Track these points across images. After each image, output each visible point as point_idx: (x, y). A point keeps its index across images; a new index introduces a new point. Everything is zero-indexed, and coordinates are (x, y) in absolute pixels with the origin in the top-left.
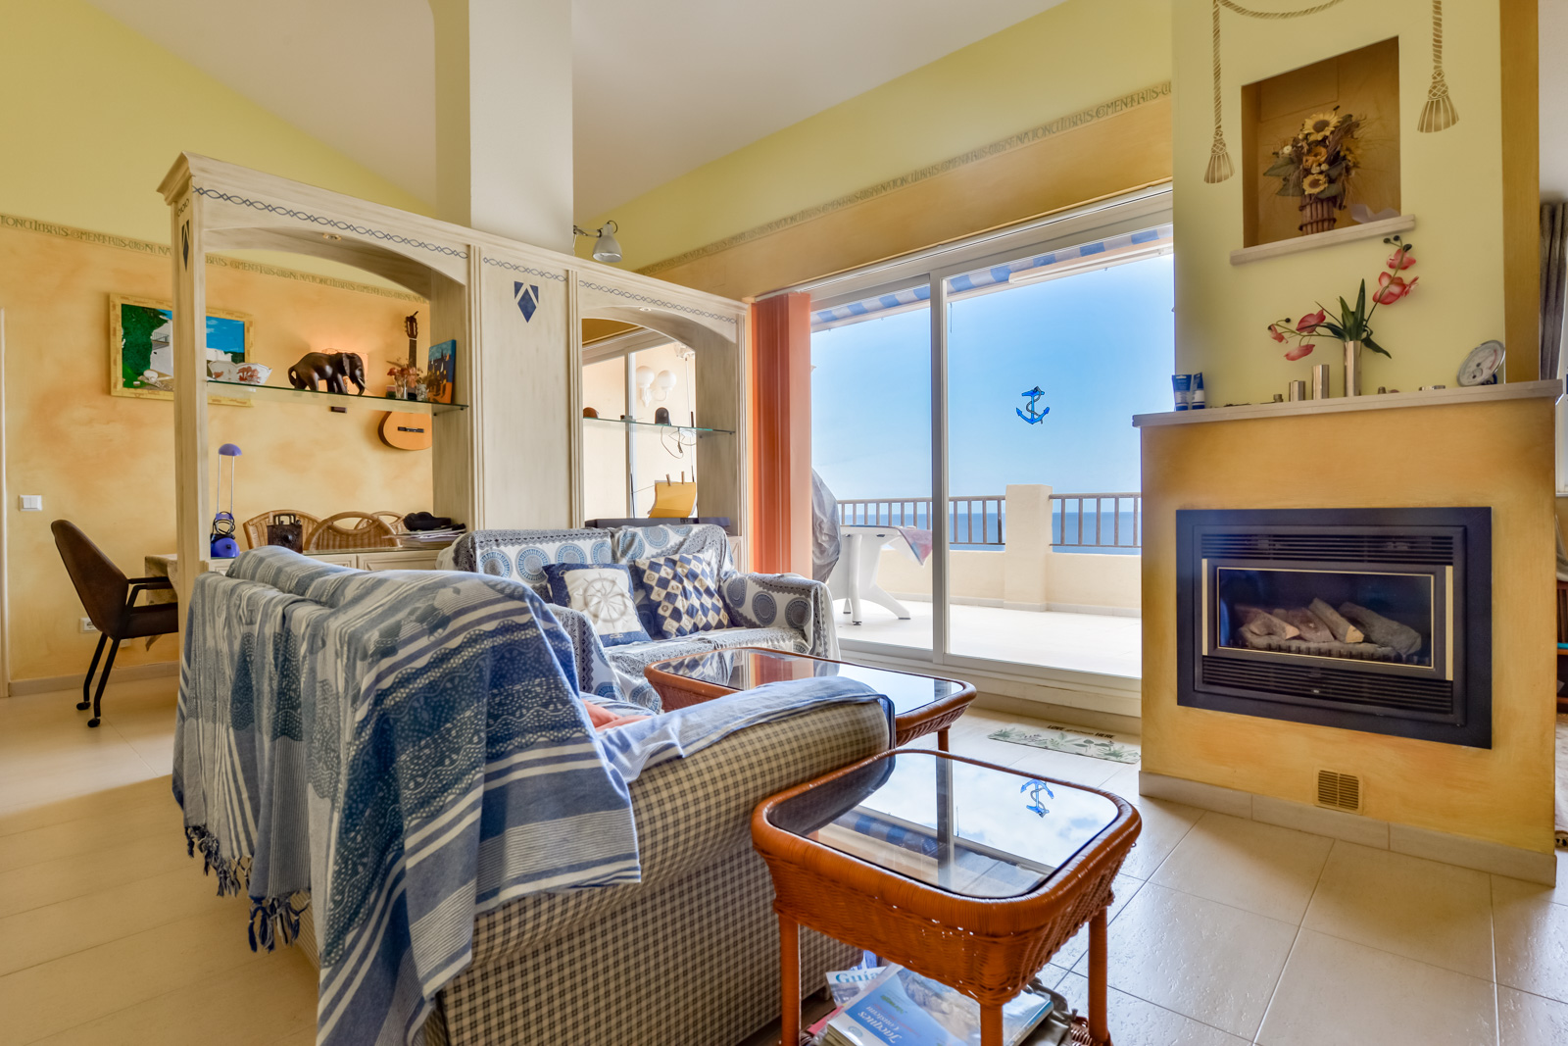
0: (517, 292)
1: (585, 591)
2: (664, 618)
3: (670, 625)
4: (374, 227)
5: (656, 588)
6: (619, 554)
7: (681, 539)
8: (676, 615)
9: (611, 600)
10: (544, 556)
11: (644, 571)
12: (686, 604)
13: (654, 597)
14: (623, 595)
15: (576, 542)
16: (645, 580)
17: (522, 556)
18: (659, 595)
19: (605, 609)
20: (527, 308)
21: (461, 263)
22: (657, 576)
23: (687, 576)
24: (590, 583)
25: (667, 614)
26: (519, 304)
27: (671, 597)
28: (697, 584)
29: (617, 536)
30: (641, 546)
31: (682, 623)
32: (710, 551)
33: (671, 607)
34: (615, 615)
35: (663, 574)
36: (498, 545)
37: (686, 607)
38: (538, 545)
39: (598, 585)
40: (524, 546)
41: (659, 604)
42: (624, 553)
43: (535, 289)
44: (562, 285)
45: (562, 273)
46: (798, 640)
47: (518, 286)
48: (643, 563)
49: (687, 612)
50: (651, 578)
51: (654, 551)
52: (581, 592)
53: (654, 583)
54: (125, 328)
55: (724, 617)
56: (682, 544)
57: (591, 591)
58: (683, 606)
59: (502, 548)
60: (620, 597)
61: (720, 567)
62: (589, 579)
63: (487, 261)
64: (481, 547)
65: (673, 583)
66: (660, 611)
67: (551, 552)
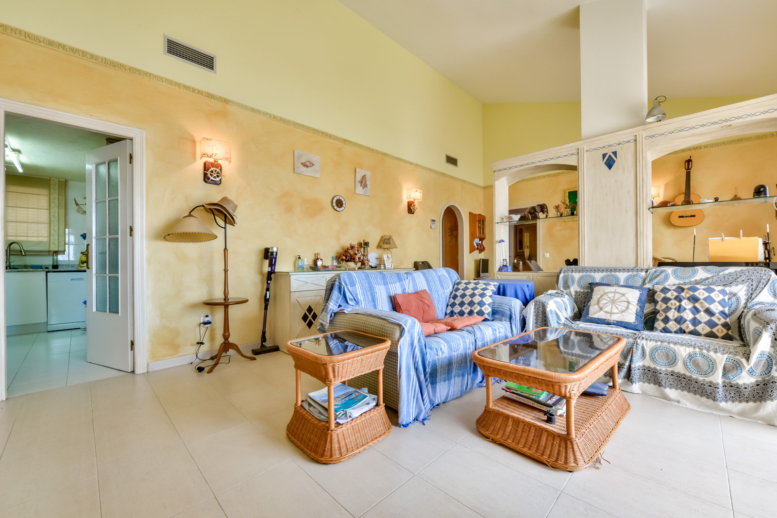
0: (604, 158)
1: (601, 296)
2: (658, 320)
3: (659, 325)
4: (540, 159)
5: (660, 303)
6: (647, 282)
7: (709, 276)
8: (666, 320)
9: (618, 303)
10: (593, 278)
11: (656, 292)
12: (677, 314)
13: (658, 307)
14: (629, 303)
15: (617, 274)
16: (655, 297)
17: (581, 278)
18: (661, 307)
19: (610, 306)
20: (610, 163)
21: (575, 157)
22: (663, 295)
23: (688, 299)
24: (606, 293)
25: (661, 318)
26: (606, 163)
27: (668, 309)
28: (697, 305)
29: (649, 272)
30: (666, 278)
31: (668, 326)
32: (740, 286)
33: (664, 315)
34: (615, 310)
35: (669, 295)
36: (572, 272)
37: (675, 317)
38: (592, 274)
39: (611, 295)
40: (584, 273)
41: (658, 312)
42: (651, 280)
43: (615, 153)
44: (632, 144)
45: (633, 138)
46: (738, 357)
47: (604, 156)
48: (658, 288)
49: (676, 320)
50: (659, 296)
51: (677, 282)
52: (599, 296)
53: (659, 300)
54: (569, 199)
55: (720, 331)
56: (707, 279)
57: (605, 297)
58: (673, 316)
59: (573, 274)
60: (626, 303)
61: (750, 298)
62: (606, 291)
63: (587, 151)
64: (564, 273)
65: (673, 301)
66: (658, 316)
67: (598, 277)
